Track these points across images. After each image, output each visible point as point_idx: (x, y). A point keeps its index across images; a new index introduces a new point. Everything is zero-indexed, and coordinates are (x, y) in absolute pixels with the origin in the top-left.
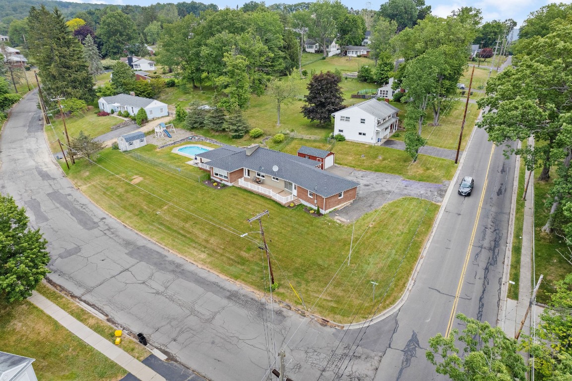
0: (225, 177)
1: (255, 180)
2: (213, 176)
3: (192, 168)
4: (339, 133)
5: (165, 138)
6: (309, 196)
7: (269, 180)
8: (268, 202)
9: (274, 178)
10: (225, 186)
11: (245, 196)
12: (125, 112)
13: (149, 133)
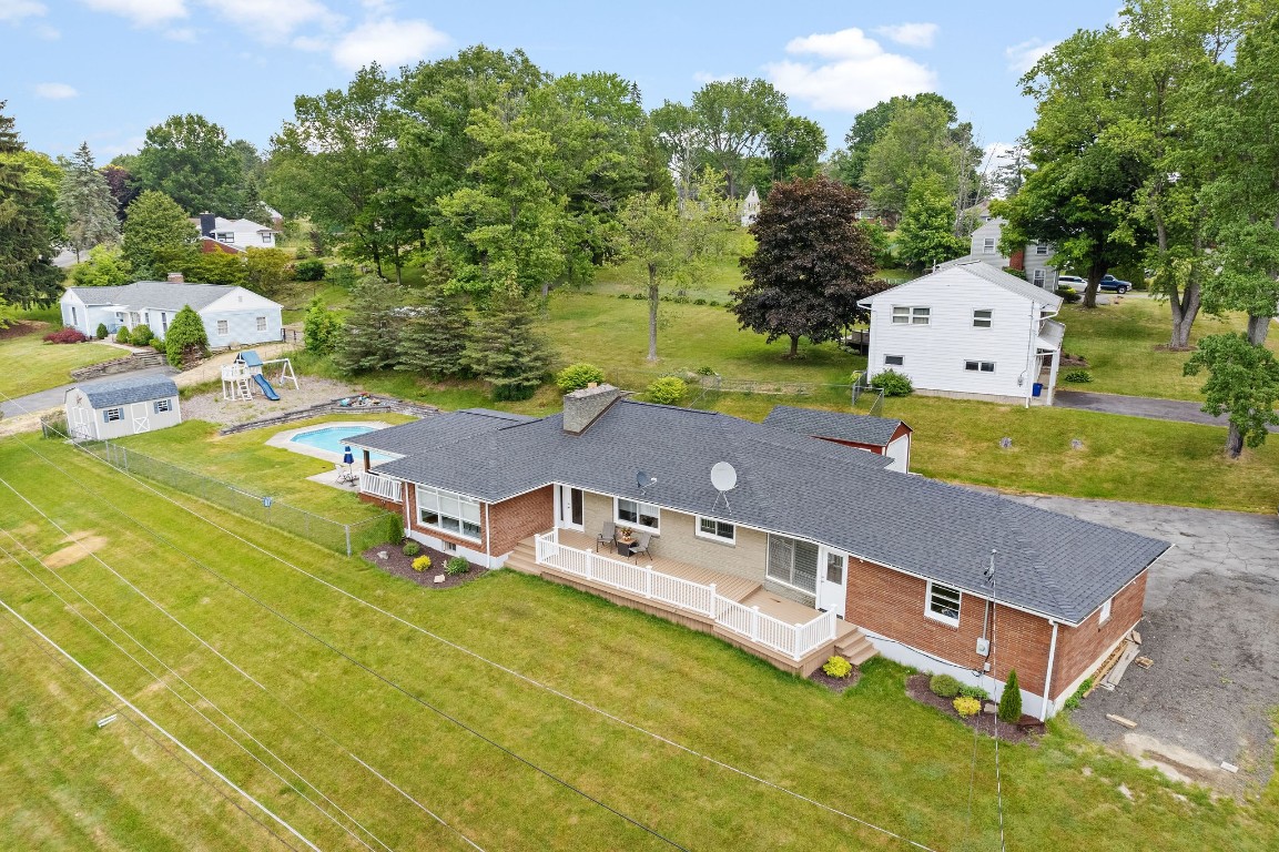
0: (469, 527)
1: (608, 538)
2: (415, 527)
3: (328, 495)
4: (888, 367)
5: (255, 402)
6: (929, 614)
7: (681, 535)
8: (696, 648)
9: (707, 526)
10: (466, 570)
11: (568, 621)
12: (139, 328)
13: (203, 388)
